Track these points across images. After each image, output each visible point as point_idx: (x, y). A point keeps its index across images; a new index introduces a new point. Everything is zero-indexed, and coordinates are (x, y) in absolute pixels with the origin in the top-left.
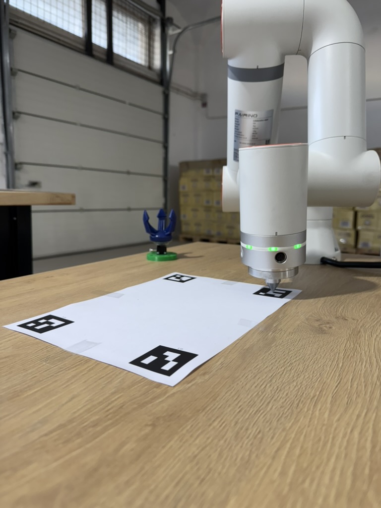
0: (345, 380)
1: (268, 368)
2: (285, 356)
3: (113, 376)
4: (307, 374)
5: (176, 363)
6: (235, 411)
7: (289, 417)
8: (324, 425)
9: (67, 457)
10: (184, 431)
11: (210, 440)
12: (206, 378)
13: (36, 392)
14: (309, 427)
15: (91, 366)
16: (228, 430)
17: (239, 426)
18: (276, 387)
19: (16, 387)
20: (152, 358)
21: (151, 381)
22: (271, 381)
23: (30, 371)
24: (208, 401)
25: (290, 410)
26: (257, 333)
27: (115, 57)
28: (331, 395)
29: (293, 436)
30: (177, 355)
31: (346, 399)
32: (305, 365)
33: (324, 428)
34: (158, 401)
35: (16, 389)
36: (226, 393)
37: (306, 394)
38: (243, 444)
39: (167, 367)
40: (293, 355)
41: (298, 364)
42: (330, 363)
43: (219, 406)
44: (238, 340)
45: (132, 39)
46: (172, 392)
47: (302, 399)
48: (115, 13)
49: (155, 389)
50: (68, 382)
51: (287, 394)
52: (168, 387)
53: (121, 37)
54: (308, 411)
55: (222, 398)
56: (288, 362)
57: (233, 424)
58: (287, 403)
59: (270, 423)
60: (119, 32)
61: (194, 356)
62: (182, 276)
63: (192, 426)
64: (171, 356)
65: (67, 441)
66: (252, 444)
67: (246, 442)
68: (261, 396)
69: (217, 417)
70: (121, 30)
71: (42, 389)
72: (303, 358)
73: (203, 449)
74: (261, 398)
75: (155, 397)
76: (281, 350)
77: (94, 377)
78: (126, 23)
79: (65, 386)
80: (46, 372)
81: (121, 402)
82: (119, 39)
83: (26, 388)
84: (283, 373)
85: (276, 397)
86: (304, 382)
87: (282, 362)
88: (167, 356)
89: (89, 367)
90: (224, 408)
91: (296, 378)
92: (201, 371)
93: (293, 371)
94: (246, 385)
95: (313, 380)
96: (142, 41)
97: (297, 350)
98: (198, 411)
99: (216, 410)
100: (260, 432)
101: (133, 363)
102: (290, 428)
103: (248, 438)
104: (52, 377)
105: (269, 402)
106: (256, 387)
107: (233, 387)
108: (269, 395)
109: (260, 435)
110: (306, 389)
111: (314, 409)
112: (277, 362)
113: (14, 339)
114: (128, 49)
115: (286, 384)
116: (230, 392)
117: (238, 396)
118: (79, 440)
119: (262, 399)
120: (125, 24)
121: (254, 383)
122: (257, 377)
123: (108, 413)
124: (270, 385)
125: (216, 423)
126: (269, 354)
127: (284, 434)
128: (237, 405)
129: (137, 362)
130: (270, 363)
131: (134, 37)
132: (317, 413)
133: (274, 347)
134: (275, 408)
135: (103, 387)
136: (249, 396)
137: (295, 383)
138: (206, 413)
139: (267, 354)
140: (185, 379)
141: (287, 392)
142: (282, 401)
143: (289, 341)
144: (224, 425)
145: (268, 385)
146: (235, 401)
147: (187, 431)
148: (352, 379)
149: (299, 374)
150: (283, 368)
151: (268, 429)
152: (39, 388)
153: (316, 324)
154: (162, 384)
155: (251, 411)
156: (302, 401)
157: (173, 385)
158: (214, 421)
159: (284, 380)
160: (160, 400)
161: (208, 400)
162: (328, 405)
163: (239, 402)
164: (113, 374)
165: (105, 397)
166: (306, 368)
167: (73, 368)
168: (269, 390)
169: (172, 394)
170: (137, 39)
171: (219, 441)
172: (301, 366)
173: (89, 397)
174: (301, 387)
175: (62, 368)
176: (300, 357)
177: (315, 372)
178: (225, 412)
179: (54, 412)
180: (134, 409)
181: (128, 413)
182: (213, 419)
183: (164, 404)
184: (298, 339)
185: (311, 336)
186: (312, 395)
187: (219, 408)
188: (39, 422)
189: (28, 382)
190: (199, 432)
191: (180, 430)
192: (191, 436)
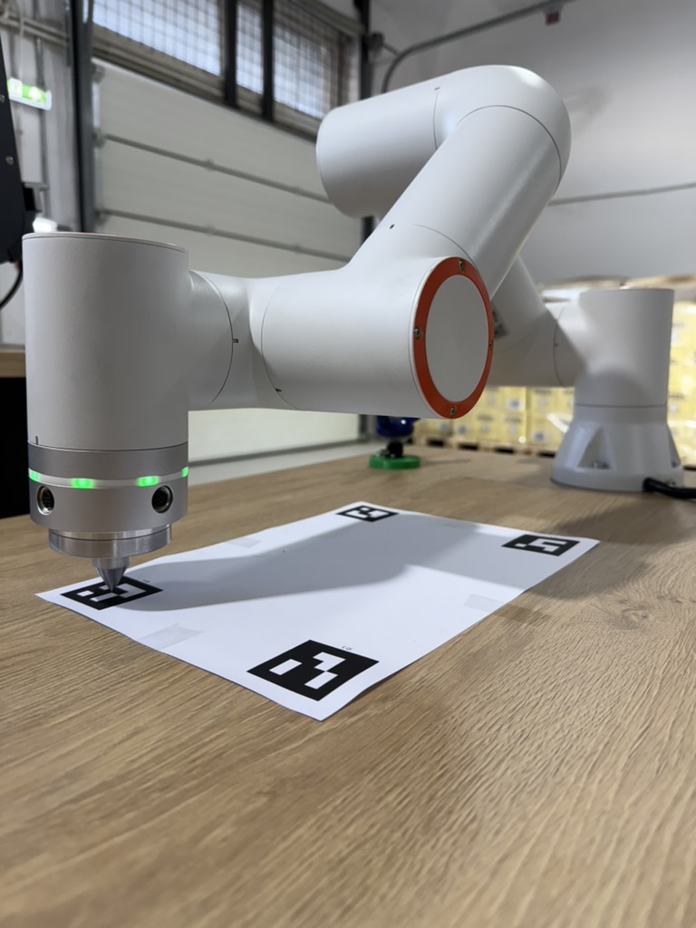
0: (660, 724)
1: (510, 692)
2: (547, 671)
4: (585, 706)
7: (536, 792)
8: (603, 813)
9: (104, 846)
12: (386, 708)
13: (70, 719)
15: (178, 674)
17: (434, 806)
18: (519, 731)
19: (36, 709)
20: (292, 664)
21: (283, 707)
22: (511, 718)
23: (67, 679)
25: (540, 779)
26: (499, 624)
27: (277, 108)
28: (626, 753)
29: (540, 829)
31: (656, 763)
32: (583, 690)
33: (603, 819)
34: (288, 748)
35: (37, 711)
37: (577, 747)
39: (316, 683)
40: (564, 668)
41: (569, 686)
43: (403, 765)
44: (459, 635)
45: (308, 74)
46: (317, 732)
47: (568, 758)
48: (278, 30)
49: (287, 724)
50: (131, 702)
51: (540, 746)
52: (312, 722)
53: (288, 71)
54: (575, 782)
56: (552, 683)
57: (424, 801)
58: (536, 764)
59: (498, 804)
60: (284, 64)
61: (373, 662)
62: (372, 510)
64: (327, 662)
65: (108, 817)
67: (444, 838)
68: (487, 747)
70: (288, 59)
71: (81, 714)
72: (582, 675)
74: (488, 751)
75: (285, 740)
76: (541, 659)
77: (180, 695)
78: (298, 47)
80: (95, 683)
81: (221, 746)
82: (284, 76)
83: (55, 710)
84: (537, 704)
86: (577, 723)
87: (540, 681)
91: (561, 715)
92: (378, 693)
93: (557, 701)
94: (462, 723)
95: (596, 720)
96: (326, 78)
97: (571, 659)
98: (363, 770)
100: (474, 819)
101: (254, 671)
102: (538, 813)
104: (104, 692)
105: (502, 761)
106: (480, 729)
107: (437, 727)
108: (503, 746)
110: (578, 737)
111: (588, 777)
112: (530, 681)
114: (301, 94)
115: (540, 727)
116: (428, 737)
117: (443, 746)
118: (131, 815)
119: (490, 752)
120: (295, 49)
121: (479, 721)
122: (486, 710)
123: (193, 765)
124: (509, 727)
126: (516, 666)
127: (522, 826)
128: (439, 762)
129: (263, 671)
130: (516, 684)
131: (312, 71)
132: (594, 787)
133: (527, 653)
134: (513, 773)
135: (193, 715)
136: (466, 746)
137: (558, 726)
138: (376, 776)
139: (513, 665)
140: (347, 708)
141: (540, 742)
142: (527, 759)
144: (405, 802)
145: (506, 727)
146: (435, 754)
147: (335, 808)
148: (674, 722)
149: (569, 707)
150: (539, 694)
151: (492, 814)
152: (78, 712)
154: (302, 714)
155: (463, 778)
156: (568, 762)
157: (321, 719)
159: (537, 719)
160: (294, 746)
161: (384, 749)
162: (619, 774)
163: (443, 757)
165: (193, 734)
166: (584, 694)
167: (146, 676)
168: (506, 736)
169: (317, 736)
170: (318, 74)
172: (575, 690)
173: (164, 732)
174: (569, 732)
175: (126, 676)
176: (577, 673)
177: (602, 705)
178: (413, 777)
179: (95, 759)
180: (243, 761)
181: (231, 768)
182: (388, 788)
183: (299, 755)
184: (578, 639)
185: (605, 632)
186: (589, 751)
187: (404, 767)
188: (67, 776)
189: (60, 699)
190: (358, 811)
191: (320, 807)
192: (340, 820)
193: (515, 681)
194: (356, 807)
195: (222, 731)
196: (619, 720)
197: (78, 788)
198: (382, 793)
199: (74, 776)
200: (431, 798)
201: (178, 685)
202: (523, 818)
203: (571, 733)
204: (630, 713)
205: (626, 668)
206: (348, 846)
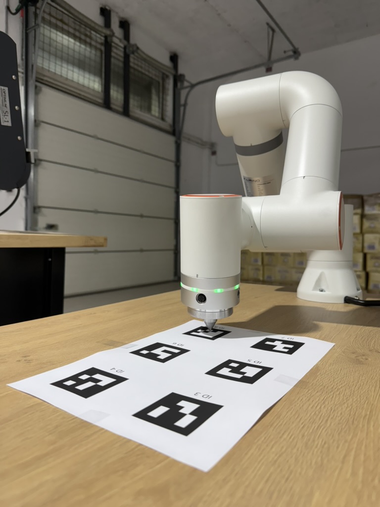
2: (331, 383)
4: (355, 397)
6: (299, 427)
7: (348, 431)
10: (260, 442)
11: (284, 449)
14: (367, 439)
16: (297, 442)
17: (306, 438)
18: (329, 408)
22: (324, 403)
25: (347, 427)
29: (355, 446)
32: (351, 390)
36: (287, 412)
37: (358, 413)
38: (313, 452)
40: (339, 382)
41: (344, 389)
42: (373, 389)
43: (284, 423)
47: (356, 418)
51: (341, 414)
55: (285, 416)
56: (336, 388)
57: (300, 437)
58: (343, 420)
59: (333, 436)
63: (265, 438)
66: (321, 452)
67: (316, 451)
68: (318, 414)
69: (285, 432)
72: (348, 384)
73: (280, 456)
74: (319, 416)
76: (326, 378)
84: (333, 397)
85: (332, 416)
86: (354, 404)
87: (330, 388)
90: (289, 424)
91: (345, 401)
93: (341, 395)
94: (303, 406)
95: (361, 402)
97: (340, 378)
99: (282, 426)
100: (325, 443)
103: (316, 447)
105: (327, 420)
106: (312, 408)
107: (293, 408)
108: (325, 414)
109: (326, 446)
110: (357, 409)
112: (326, 387)
115: (338, 406)
116: (291, 412)
117: (299, 415)
119: (321, 417)
121: (310, 405)
122: (311, 400)
124: (325, 406)
125: (285, 436)
126: (317, 381)
127: (347, 445)
128: (299, 422)
130: (320, 389)
134: (334, 424)
136: (308, 415)
137: (346, 405)
138: (274, 428)
142: (338, 418)
143: (332, 370)
144: (293, 437)
145: (323, 406)
146: (296, 419)
147: (263, 441)
149: (347, 398)
151: (332, 440)
153: (353, 356)
155: (313, 427)
156: (356, 420)
158: (283, 434)
159: (336, 402)
163: (300, 419)
168: (325, 410)
174: (352, 407)
177: (362, 396)
184: (340, 369)
185: (351, 366)
190: (273, 443)
191: (256, 441)
192: (267, 446)
196: (372, 403)
202: (346, 441)
203: (353, 408)
204: (376, 399)
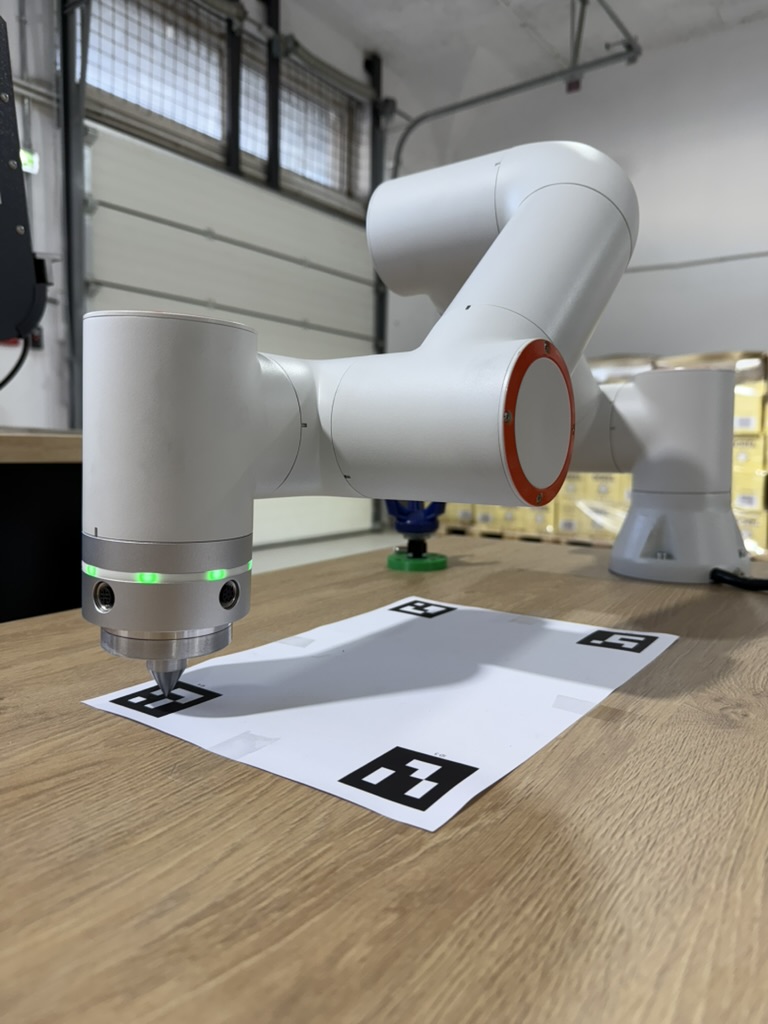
1: (624, 797)
2: (657, 773)
3: (310, 808)
4: (706, 810)
5: (433, 785)
6: (566, 886)
8: (755, 919)
9: (234, 971)
11: (520, 945)
12: (499, 817)
13: (159, 836)
14: (723, 922)
15: (263, 784)
16: (555, 925)
17: (576, 917)
18: (644, 837)
20: (384, 773)
21: (388, 818)
22: (633, 824)
23: (143, 793)
24: (508, 863)
25: (680, 886)
26: (594, 726)
28: (762, 857)
29: (693, 939)
30: (435, 768)
32: (700, 792)
34: (405, 861)
35: (119, 828)
36: (543, 848)
37: (710, 853)
38: (590, 953)
39: (417, 792)
40: (674, 770)
41: (685, 790)
42: (753, 789)
44: (557, 739)
46: (431, 844)
47: (703, 864)
49: (396, 836)
51: (670, 852)
52: (422, 834)
54: (717, 889)
55: (537, 857)
56: (666, 787)
57: (564, 913)
58: (672, 871)
59: (642, 914)
61: (471, 770)
62: (427, 604)
63: (480, 914)
65: (230, 939)
66: (608, 956)
67: (596, 950)
68: (615, 855)
69: (531, 898)
72: (695, 777)
73: (508, 963)
74: (617, 858)
75: (399, 853)
76: (648, 761)
79: (215, 824)
80: (175, 797)
81: (332, 860)
83: (139, 827)
84: (656, 808)
85: (648, 857)
86: (704, 828)
87: (653, 785)
88: (414, 770)
89: (258, 787)
90: (544, 877)
91: (684, 819)
92: (486, 802)
93: (677, 805)
94: (583, 831)
95: (722, 824)
97: (680, 760)
99: (526, 883)
100: (621, 931)
101: (346, 780)
102: (686, 922)
103: (599, 941)
105: (635, 869)
106: (603, 836)
107: (557, 835)
108: (632, 853)
109: (623, 938)
110: (708, 842)
111: (730, 884)
112: (643, 785)
113: (106, 727)
115: (666, 831)
116: (551, 845)
117: (569, 855)
118: (254, 937)
119: (620, 860)
121: (600, 828)
122: (605, 816)
123: (307, 882)
124: (633, 833)
125: (528, 910)
126: (624, 769)
127: (673, 936)
128: (569, 871)
129: (355, 780)
130: (629, 787)
132: (738, 893)
133: (632, 755)
135: (292, 829)
136: (593, 854)
137: (684, 830)
138: (506, 888)
139: (621, 768)
140: (456, 819)
141: (669, 848)
143: (663, 742)
144: (545, 914)
145: (629, 833)
146: (563, 864)
147: (472, 923)
149: (690, 811)
150: (656, 798)
151: (639, 924)
154: (410, 825)
155: (598, 887)
156: (704, 868)
157: (433, 830)
158: (525, 904)
159: (661, 823)
160: (411, 858)
161: (508, 860)
163: (572, 866)
164: (309, 804)
165: (298, 849)
166: (703, 798)
167: (229, 788)
168: (633, 842)
169: (432, 848)
171: (539, 946)
172: (692, 793)
173: (266, 848)
174: (697, 837)
175: (206, 788)
176: (689, 775)
177: (724, 808)
178: (545, 887)
179: (198, 878)
180: (359, 875)
181: (348, 884)
182: (523, 901)
183: (418, 868)
184: (681, 739)
185: (707, 732)
186: (723, 856)
187: (533, 878)
188: (172, 897)
189: (141, 815)
190: (497, 926)
191: (456, 922)
192: (481, 935)
193: (626, 786)
194: (494, 921)
195: (329, 845)
196: (746, 824)
197: (187, 911)
198: (519, 905)
199: (181, 896)
200: (571, 910)
201: (266, 797)
202: (671, 928)
203: (700, 838)
204: (755, 816)
205: (739, 769)
206: (498, 961)
